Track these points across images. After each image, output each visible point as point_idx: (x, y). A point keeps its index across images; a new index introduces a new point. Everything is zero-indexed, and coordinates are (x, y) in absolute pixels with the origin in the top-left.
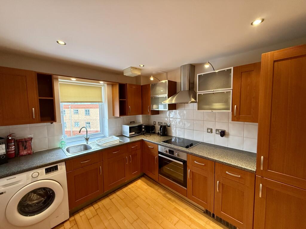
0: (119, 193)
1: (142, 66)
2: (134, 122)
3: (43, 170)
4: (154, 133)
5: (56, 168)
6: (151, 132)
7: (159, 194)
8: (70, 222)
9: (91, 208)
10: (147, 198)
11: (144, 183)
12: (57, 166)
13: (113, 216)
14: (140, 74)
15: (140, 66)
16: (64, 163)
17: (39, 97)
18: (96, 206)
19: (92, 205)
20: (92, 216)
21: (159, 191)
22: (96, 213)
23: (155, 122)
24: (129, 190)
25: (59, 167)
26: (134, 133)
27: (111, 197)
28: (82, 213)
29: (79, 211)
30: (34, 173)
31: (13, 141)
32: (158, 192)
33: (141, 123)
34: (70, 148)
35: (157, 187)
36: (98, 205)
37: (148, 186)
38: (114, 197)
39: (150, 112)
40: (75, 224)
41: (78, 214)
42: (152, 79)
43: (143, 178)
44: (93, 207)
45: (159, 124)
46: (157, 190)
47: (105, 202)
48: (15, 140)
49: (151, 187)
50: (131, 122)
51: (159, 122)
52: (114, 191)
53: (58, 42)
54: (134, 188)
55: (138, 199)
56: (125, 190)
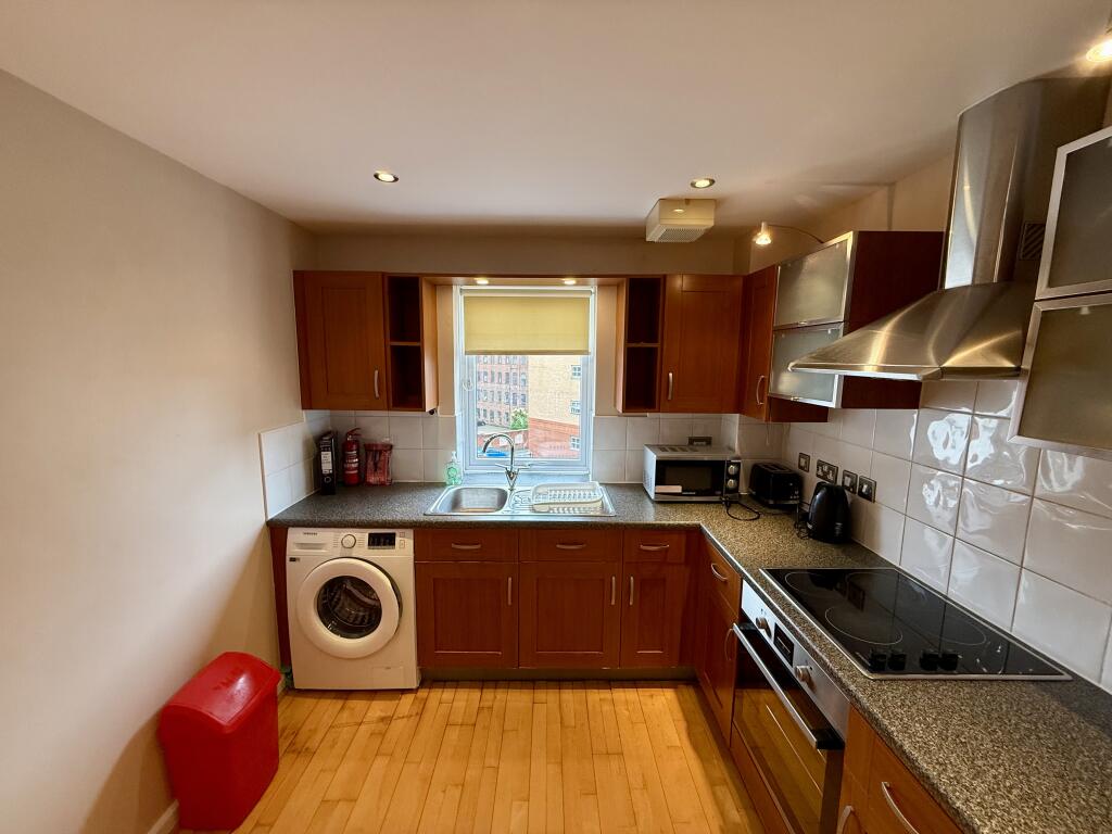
0: (570, 696)
1: (702, 183)
2: (708, 441)
3: (363, 536)
4: (789, 511)
5: (389, 541)
6: (771, 502)
7: (711, 810)
8: (416, 698)
9: (475, 694)
10: (645, 786)
11: (679, 715)
12: (394, 534)
13: (502, 765)
14: (710, 223)
15: (693, 185)
16: (410, 533)
17: (392, 339)
18: (489, 694)
19: (482, 688)
20: (460, 721)
21: (719, 793)
22: (473, 721)
23: (807, 458)
24: (607, 708)
25: (398, 539)
26: (678, 489)
27: (541, 695)
28: (448, 694)
29: (447, 683)
30: (348, 536)
31: (354, 447)
32: (714, 794)
33: (731, 449)
34: (464, 492)
35: (720, 769)
36: (495, 697)
37: (684, 736)
38: (549, 700)
39: (765, 404)
40: (417, 714)
41: (441, 690)
42: (763, 239)
43: (689, 694)
44: (479, 694)
45: (820, 473)
46: (712, 783)
47: (516, 700)
48: (361, 445)
49: (696, 747)
50: (692, 441)
51: (820, 464)
52: (559, 681)
53: (376, 176)
54: (627, 709)
55: (615, 764)
56: (596, 696)
